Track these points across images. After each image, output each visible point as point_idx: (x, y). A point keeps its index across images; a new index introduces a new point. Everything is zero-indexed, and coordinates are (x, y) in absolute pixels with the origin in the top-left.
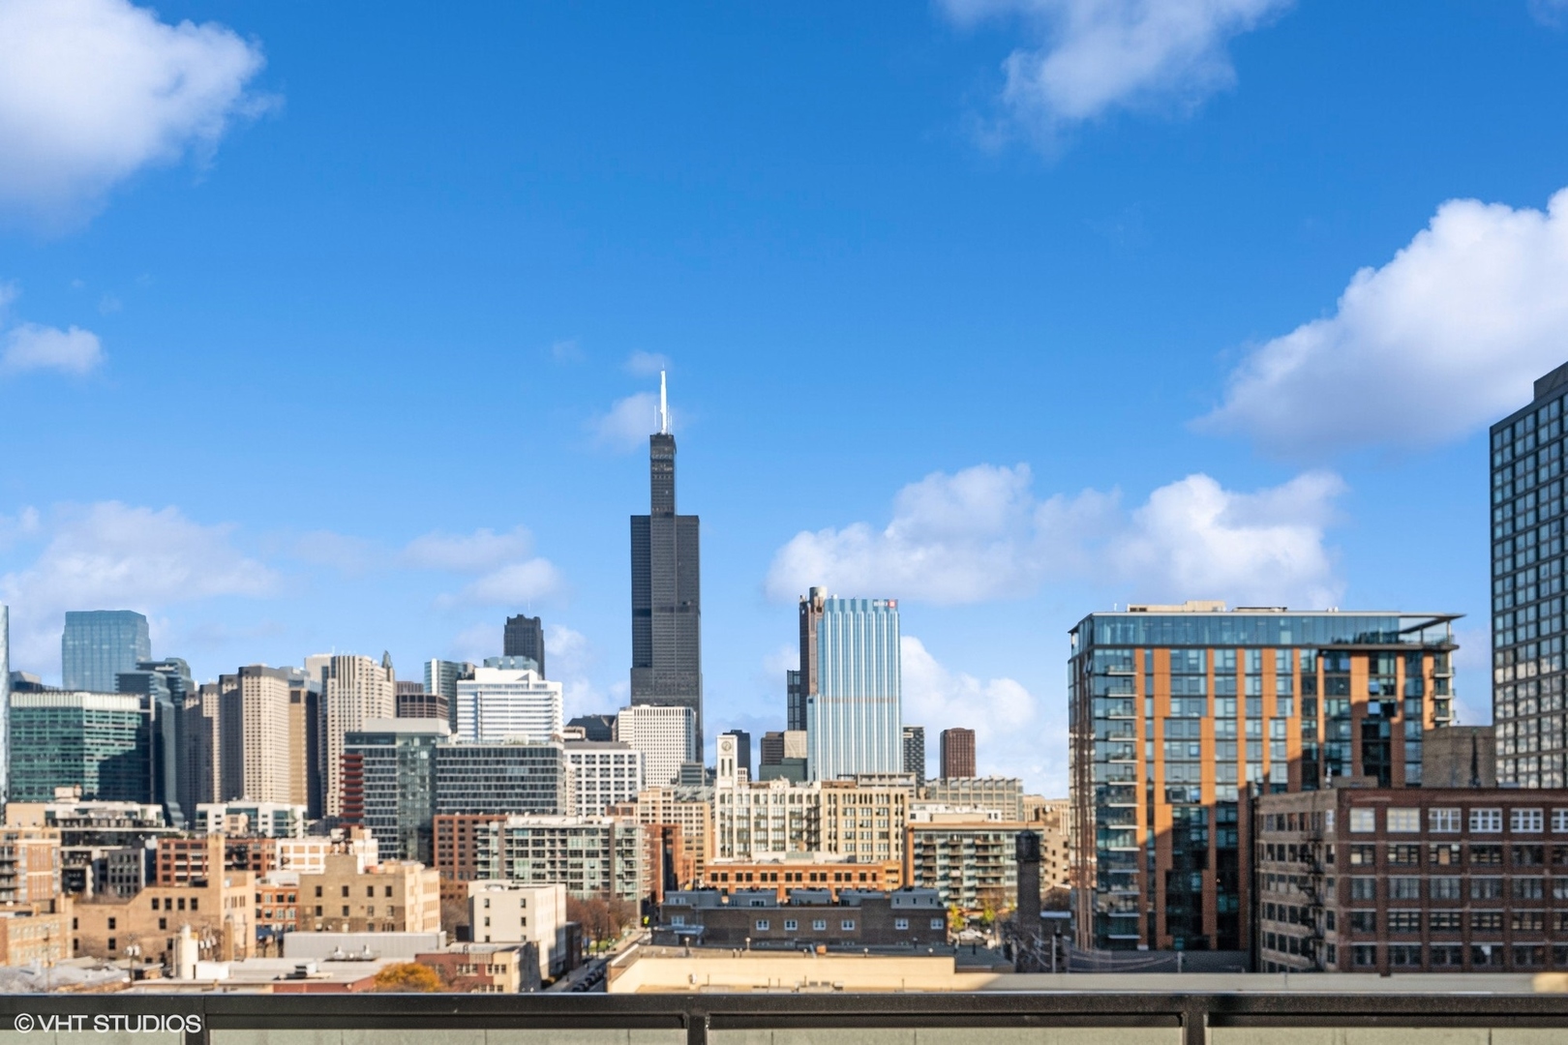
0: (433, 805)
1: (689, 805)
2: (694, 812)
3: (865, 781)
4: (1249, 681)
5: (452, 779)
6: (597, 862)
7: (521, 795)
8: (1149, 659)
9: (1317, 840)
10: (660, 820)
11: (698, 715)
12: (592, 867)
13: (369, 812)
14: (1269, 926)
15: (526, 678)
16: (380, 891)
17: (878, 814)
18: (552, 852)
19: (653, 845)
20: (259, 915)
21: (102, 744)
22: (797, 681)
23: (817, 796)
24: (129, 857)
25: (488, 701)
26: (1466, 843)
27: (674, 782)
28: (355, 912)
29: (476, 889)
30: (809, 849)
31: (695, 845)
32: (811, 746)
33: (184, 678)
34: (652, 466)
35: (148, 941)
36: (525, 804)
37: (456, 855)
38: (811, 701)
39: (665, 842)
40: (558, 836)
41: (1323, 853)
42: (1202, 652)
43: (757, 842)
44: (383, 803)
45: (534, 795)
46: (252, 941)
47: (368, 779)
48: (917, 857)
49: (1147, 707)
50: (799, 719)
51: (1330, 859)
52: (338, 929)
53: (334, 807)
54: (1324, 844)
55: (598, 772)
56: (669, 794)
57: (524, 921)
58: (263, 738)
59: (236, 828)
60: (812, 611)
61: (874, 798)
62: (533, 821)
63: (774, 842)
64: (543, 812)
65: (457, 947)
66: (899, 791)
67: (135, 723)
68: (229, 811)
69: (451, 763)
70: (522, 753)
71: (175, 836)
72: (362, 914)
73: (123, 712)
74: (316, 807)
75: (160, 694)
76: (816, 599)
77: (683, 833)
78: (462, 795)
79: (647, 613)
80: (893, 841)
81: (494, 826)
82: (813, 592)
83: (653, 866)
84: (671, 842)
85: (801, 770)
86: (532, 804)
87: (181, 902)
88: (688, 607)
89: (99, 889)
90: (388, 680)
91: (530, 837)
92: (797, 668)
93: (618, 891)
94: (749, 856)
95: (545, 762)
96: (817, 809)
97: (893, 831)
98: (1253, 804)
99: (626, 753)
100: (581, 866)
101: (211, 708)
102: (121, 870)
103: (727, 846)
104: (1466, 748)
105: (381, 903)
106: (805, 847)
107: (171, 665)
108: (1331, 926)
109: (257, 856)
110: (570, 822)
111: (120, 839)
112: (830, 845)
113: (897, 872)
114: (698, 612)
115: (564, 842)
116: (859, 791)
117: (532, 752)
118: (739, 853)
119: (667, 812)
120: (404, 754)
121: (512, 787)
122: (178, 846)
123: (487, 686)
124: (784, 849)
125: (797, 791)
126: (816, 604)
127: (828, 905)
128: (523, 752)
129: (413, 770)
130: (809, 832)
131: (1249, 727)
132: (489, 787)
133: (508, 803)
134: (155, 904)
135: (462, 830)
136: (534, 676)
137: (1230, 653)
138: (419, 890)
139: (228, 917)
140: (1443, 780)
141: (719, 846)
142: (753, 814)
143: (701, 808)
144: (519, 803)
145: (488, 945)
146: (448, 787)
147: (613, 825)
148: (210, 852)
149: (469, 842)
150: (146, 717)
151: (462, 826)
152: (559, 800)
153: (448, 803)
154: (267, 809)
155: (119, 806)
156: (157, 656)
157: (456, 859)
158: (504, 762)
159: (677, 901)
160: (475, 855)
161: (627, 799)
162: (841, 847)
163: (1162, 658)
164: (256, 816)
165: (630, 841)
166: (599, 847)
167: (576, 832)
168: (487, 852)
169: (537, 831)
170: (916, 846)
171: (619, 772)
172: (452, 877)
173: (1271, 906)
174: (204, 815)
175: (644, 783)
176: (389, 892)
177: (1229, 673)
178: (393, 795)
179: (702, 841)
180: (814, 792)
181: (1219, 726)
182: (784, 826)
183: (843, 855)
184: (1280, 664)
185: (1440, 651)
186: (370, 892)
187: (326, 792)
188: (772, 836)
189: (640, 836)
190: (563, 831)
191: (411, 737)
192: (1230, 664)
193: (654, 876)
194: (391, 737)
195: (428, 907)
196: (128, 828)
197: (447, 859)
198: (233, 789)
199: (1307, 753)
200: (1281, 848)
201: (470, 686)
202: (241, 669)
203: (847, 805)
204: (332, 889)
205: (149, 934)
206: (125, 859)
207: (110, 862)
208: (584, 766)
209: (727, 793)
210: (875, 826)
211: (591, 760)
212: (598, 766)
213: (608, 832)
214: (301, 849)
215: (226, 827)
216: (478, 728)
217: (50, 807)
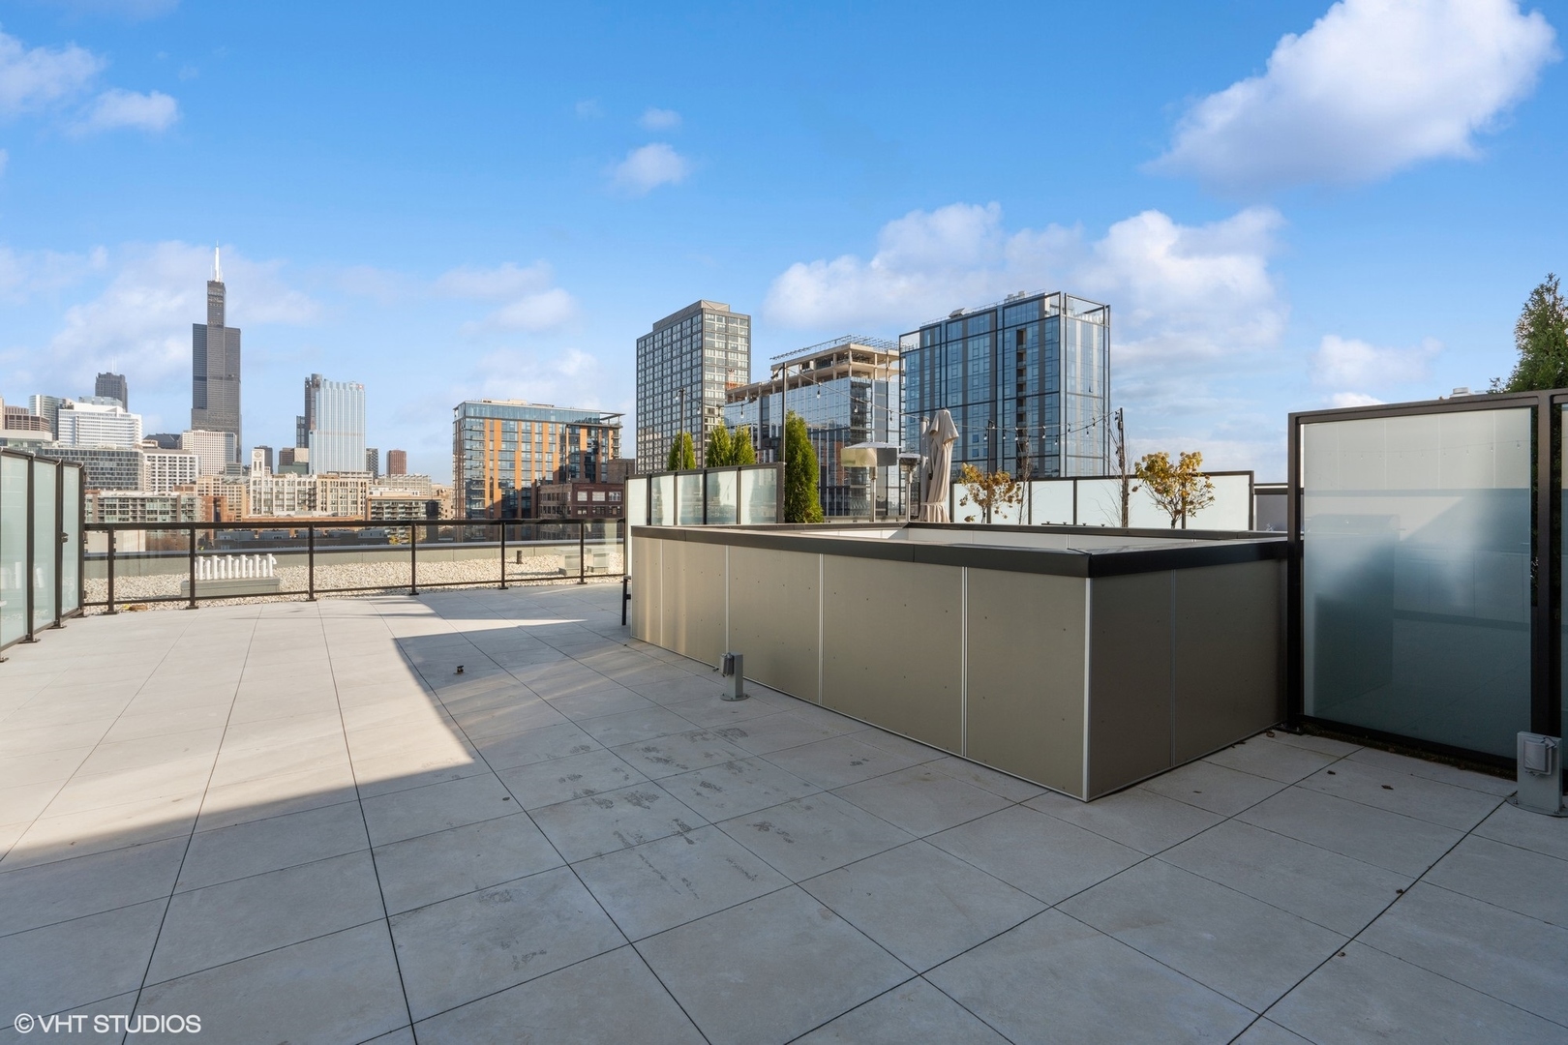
1: (232, 486)
2: (235, 489)
3: (344, 475)
4: (537, 436)
6: (168, 517)
7: (110, 479)
8: (492, 424)
9: (564, 504)
10: (211, 494)
11: (239, 436)
15: (115, 410)
17: (351, 492)
18: (135, 511)
19: (207, 507)
22: (303, 422)
23: (315, 482)
25: (84, 422)
27: (220, 473)
30: (310, 510)
31: (235, 507)
34: (209, 298)
36: (113, 483)
38: (311, 433)
39: (216, 506)
40: (139, 502)
41: (566, 510)
42: (516, 422)
43: (276, 506)
45: (120, 479)
48: (373, 513)
49: (491, 445)
50: (304, 441)
51: (569, 512)
54: (566, 506)
55: (167, 467)
56: (218, 480)
60: (314, 386)
61: (349, 484)
62: (120, 494)
63: (288, 506)
64: (127, 489)
66: (364, 481)
70: (111, 455)
76: (316, 380)
77: (227, 502)
79: (205, 379)
80: (360, 505)
82: (314, 376)
83: (207, 519)
84: (219, 506)
85: (306, 468)
86: (118, 484)
88: (232, 377)
91: (117, 503)
92: (303, 415)
94: (272, 514)
95: (128, 460)
96: (315, 489)
97: (360, 500)
98: (538, 489)
99: (188, 456)
103: (258, 507)
104: (624, 468)
106: (307, 508)
110: (148, 494)
112: (322, 507)
114: (239, 381)
115: (143, 506)
116: (339, 480)
117: (118, 454)
118: (265, 513)
119: (216, 489)
121: (104, 474)
123: (83, 413)
124: (294, 509)
125: (303, 479)
126: (316, 382)
128: (113, 454)
130: (309, 501)
131: (537, 456)
133: (100, 483)
136: (120, 410)
137: (529, 424)
140: (615, 480)
141: (252, 508)
142: (275, 491)
143: (240, 487)
144: (109, 483)
147: (179, 496)
152: (139, 482)
158: (97, 459)
159: (225, 537)
161: (188, 482)
162: (329, 508)
163: (498, 424)
165: (191, 505)
166: (169, 508)
167: (152, 500)
169: (123, 499)
170: (372, 508)
171: (183, 467)
173: (545, 533)
175: (200, 473)
177: (528, 432)
179: (240, 505)
180: (313, 480)
181: (523, 455)
182: (294, 498)
183: (330, 512)
184: (550, 430)
185: (616, 428)
188: (286, 503)
189: (198, 503)
190: (143, 499)
191: (20, 441)
192: (529, 428)
194: (3, 441)
199: (561, 468)
200: (549, 508)
201: (69, 413)
203: (333, 487)
208: (157, 463)
209: (258, 480)
210: (349, 498)
211: (162, 459)
212: (167, 463)
213: (175, 500)
216: (76, 438)
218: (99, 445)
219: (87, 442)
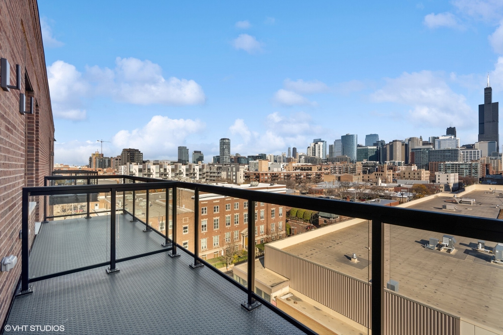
0: (429, 161)
1: (494, 160)
2: (496, 162)
5: (433, 156)
6: (468, 171)
7: (449, 158)
10: (485, 163)
12: (466, 171)
13: (416, 162)
15: (451, 137)
16: (416, 174)
18: (456, 168)
19: (483, 167)
20: (393, 177)
21: (371, 153)
24: (373, 169)
25: (442, 142)
27: (490, 156)
28: (411, 177)
29: (437, 173)
31: (496, 168)
33: (384, 143)
34: (485, 94)
36: (450, 160)
37: (434, 169)
39: (487, 167)
40: (457, 165)
45: (452, 158)
46: (392, 181)
47: (416, 156)
52: (408, 179)
53: (410, 161)
55: (469, 154)
56: (489, 158)
57: (447, 179)
58: (397, 151)
59: (391, 165)
64: (454, 161)
65: (432, 183)
67: (376, 150)
68: (390, 162)
69: (433, 153)
70: (449, 151)
71: (381, 166)
72: (413, 177)
73: (374, 149)
74: (406, 163)
75: (380, 146)
77: (492, 166)
78: (435, 159)
79: (483, 123)
81: (442, 163)
83: (483, 171)
84: (489, 167)
86: (451, 160)
87: (380, 174)
88: (495, 121)
89: (369, 173)
90: (421, 141)
91: (451, 166)
93: (473, 176)
95: (455, 152)
99: (477, 150)
100: (463, 171)
101: (388, 148)
102: (372, 171)
105: (416, 176)
107: (382, 141)
109: (395, 169)
111: (372, 166)
115: (459, 166)
117: (452, 150)
119: (488, 162)
121: (447, 157)
122: (381, 167)
123: (442, 139)
128: (450, 150)
129: (425, 154)
132: (442, 157)
133: (446, 160)
134: (375, 174)
136: (453, 137)
138: (425, 174)
139: (387, 177)
144: (448, 160)
145: (439, 183)
146: (432, 157)
148: (384, 168)
149: (437, 167)
150: (378, 149)
151: (435, 164)
152: (458, 159)
153: (432, 160)
154: (397, 162)
155: (372, 162)
156: (380, 140)
158: (445, 152)
159: (489, 177)
160: (438, 169)
164: (395, 163)
165: (477, 166)
166: (468, 167)
167: (462, 164)
168: (440, 168)
169: (453, 164)
171: (475, 154)
172: (433, 173)
174: (386, 163)
175: (481, 156)
176: (418, 174)
178: (420, 159)
179: (498, 167)
186: (414, 174)
189: (479, 165)
190: (459, 164)
191: (425, 149)
193: (483, 174)
194: (420, 149)
195: (426, 177)
196: (374, 165)
197: (432, 170)
198: (391, 158)
201: (438, 140)
202: (393, 141)
204: (407, 173)
205: (374, 179)
207: (370, 169)
208: (465, 153)
211: (467, 152)
212: (469, 153)
213: (471, 164)
214: (403, 168)
215: (389, 164)
216: (439, 146)
217: (362, 162)
218: (446, 148)
219: (442, 148)
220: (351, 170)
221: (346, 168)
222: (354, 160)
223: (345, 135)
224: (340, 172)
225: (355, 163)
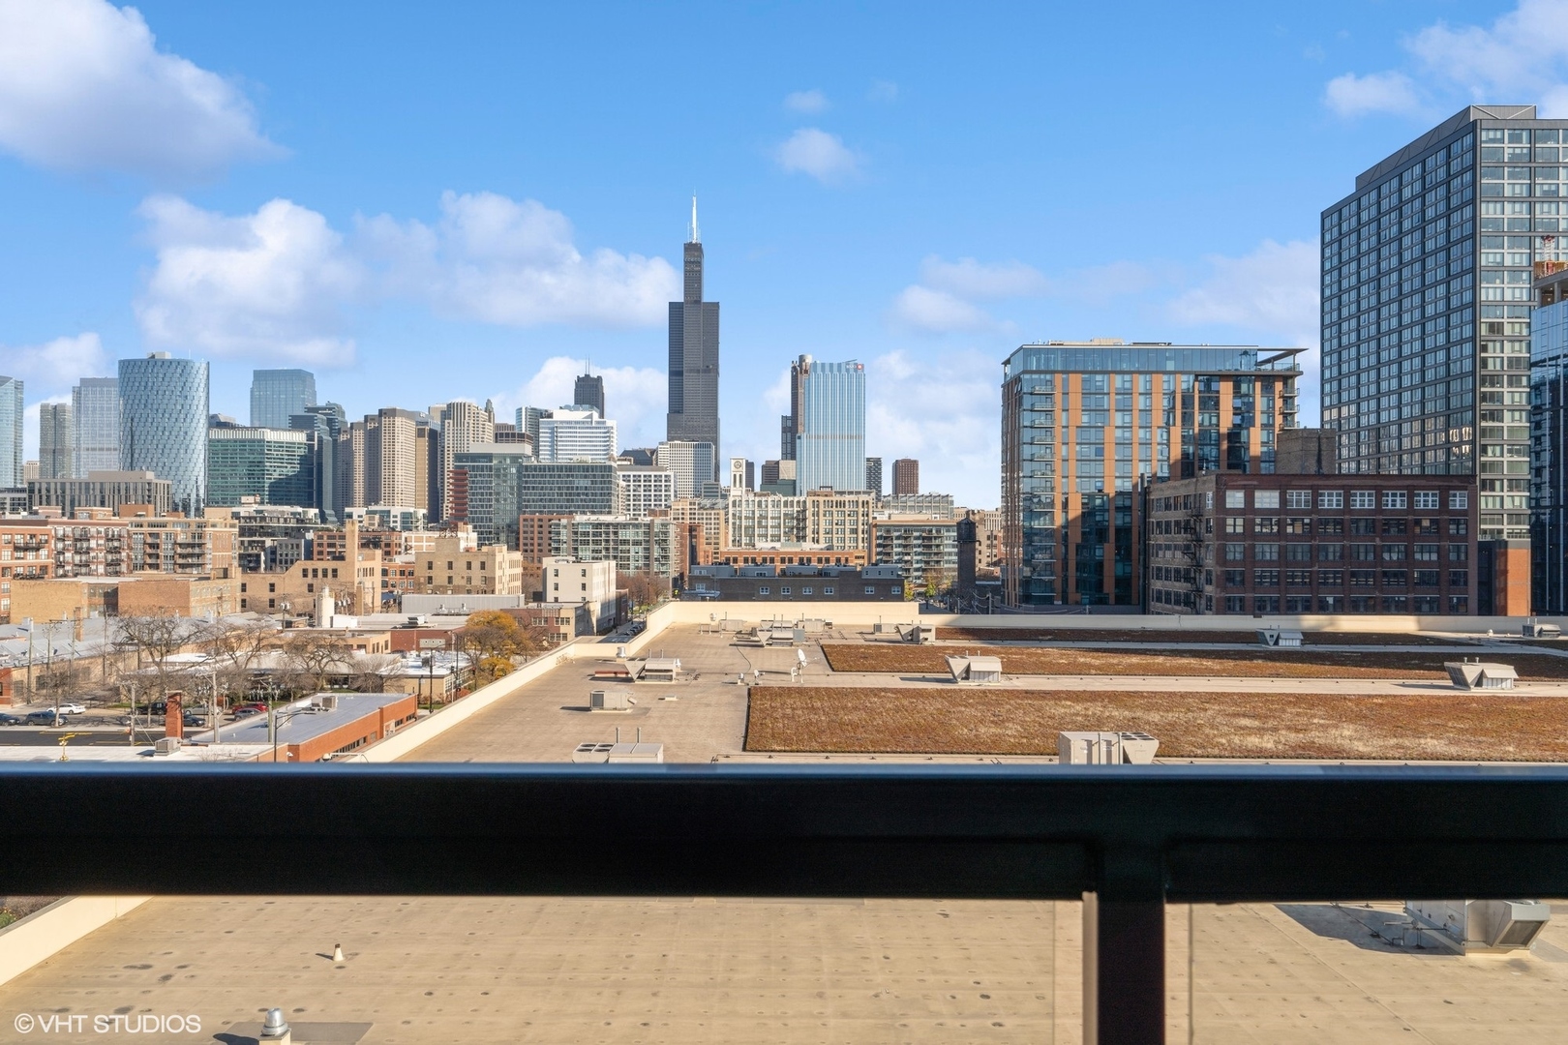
0: (519, 508)
1: (709, 512)
2: (713, 517)
3: (840, 492)
4: (1142, 398)
5: (533, 488)
6: (640, 549)
7: (585, 501)
8: (1066, 383)
9: (1199, 515)
10: (687, 522)
11: (716, 448)
12: (636, 552)
13: (471, 512)
14: (1157, 585)
15: (591, 416)
16: (476, 565)
17: (849, 515)
18: (607, 541)
19: (682, 537)
20: (385, 585)
21: (278, 467)
22: (789, 424)
23: (805, 502)
24: (292, 545)
25: (562, 433)
26: (1315, 517)
27: (697, 495)
28: (457, 581)
29: (548, 562)
30: (798, 541)
31: (713, 541)
32: (799, 470)
33: (339, 418)
34: (686, 266)
35: (299, 601)
36: (588, 507)
37: (536, 545)
38: (799, 438)
39: (692, 537)
40: (611, 530)
41: (1203, 526)
42: (1106, 376)
43: (759, 536)
44: (482, 506)
45: (594, 501)
46: (378, 602)
47: (472, 488)
48: (878, 545)
49: (1062, 418)
50: (790, 451)
51: (1208, 529)
52: (444, 593)
53: (448, 509)
54: (1204, 519)
55: (642, 488)
56: (694, 504)
57: (584, 587)
58: (396, 462)
59: (373, 524)
60: (801, 373)
61: (847, 504)
62: (593, 518)
63: (772, 536)
64: (601, 513)
65: (533, 605)
66: (865, 499)
67: (302, 452)
68: (368, 512)
69: (533, 476)
70: (586, 469)
71: (328, 530)
72: (463, 582)
73: (295, 443)
74: (434, 516)
75: (322, 430)
76: (804, 364)
77: (705, 532)
78: (541, 500)
79: (681, 374)
80: (861, 536)
81: (564, 521)
82: (802, 359)
83: (682, 553)
84: (695, 537)
85: (792, 487)
86: (593, 507)
87: (324, 571)
88: (710, 370)
89: (270, 569)
90: (490, 421)
91: (591, 530)
92: (789, 414)
93: (655, 570)
94: (754, 546)
95: (603, 477)
96: (804, 511)
97: (861, 527)
98: (1146, 492)
99: (663, 474)
100: (629, 551)
101: (359, 441)
102: (287, 555)
103: (737, 538)
104: (1313, 446)
105: (476, 574)
106: (795, 539)
107: (330, 409)
108: (1209, 582)
109: (389, 545)
110: (621, 519)
111: (287, 532)
112: (813, 538)
113: (863, 558)
114: (718, 373)
115: (616, 533)
116: (835, 499)
117: (593, 468)
118: (746, 544)
119: (693, 516)
120: (498, 470)
121: (578, 495)
122: (329, 537)
123: (562, 422)
124: (779, 540)
125: (789, 500)
126: (804, 368)
127: (814, 576)
128: (586, 468)
129: (505, 481)
130: (798, 529)
131: (1141, 433)
132: (561, 495)
133: (575, 506)
134: (305, 573)
135: (541, 526)
136: (596, 416)
137: (1127, 377)
138: (506, 565)
139: (360, 583)
140: (1295, 469)
141: (731, 538)
142: (757, 515)
143: (718, 514)
144: (583, 507)
145: (557, 604)
146: (531, 494)
147: (652, 521)
148: (348, 542)
149: (546, 535)
150: (311, 447)
151: (541, 523)
152: (613, 505)
153: (530, 506)
154: (396, 510)
155: (287, 508)
156: (321, 402)
157: (536, 548)
158: (572, 475)
159: (700, 572)
160: (550, 545)
161: (663, 506)
162: (822, 540)
163: (1076, 381)
164: (389, 516)
165: (665, 533)
166: (641, 538)
167: (625, 526)
168: (559, 541)
169: (598, 525)
170: (878, 538)
171: (658, 488)
172: (533, 561)
173: (1159, 569)
174: (350, 516)
175: (675, 496)
176: (483, 566)
177: (1127, 393)
178: (489, 500)
179: (718, 538)
180: (802, 499)
181: (1118, 433)
182: (780, 524)
183: (822, 545)
184: (1165, 386)
185: (1287, 378)
186: (469, 566)
187: (442, 503)
188: (770, 533)
189: (672, 530)
190: (616, 525)
191: (504, 457)
192: (1127, 385)
193: (682, 561)
194: (489, 457)
195: (513, 578)
196: (293, 524)
197: (529, 548)
198: (373, 495)
199: (1185, 455)
200: (1168, 523)
201: (549, 423)
202: (380, 411)
203: (827, 509)
204: (440, 564)
205: (300, 595)
206: (290, 546)
207: (278, 549)
208: (632, 483)
209: (738, 499)
210: (847, 524)
211: (637, 479)
212: (642, 483)
213: (649, 526)
214: (420, 539)
215: (366, 523)
216: (554, 452)
217: (235, 509)
218: (575, 458)
219: (563, 459)
220: (179, 550)
221: (149, 540)
222: (193, 497)
223: (145, 357)
224: (117, 563)
225: (199, 512)
